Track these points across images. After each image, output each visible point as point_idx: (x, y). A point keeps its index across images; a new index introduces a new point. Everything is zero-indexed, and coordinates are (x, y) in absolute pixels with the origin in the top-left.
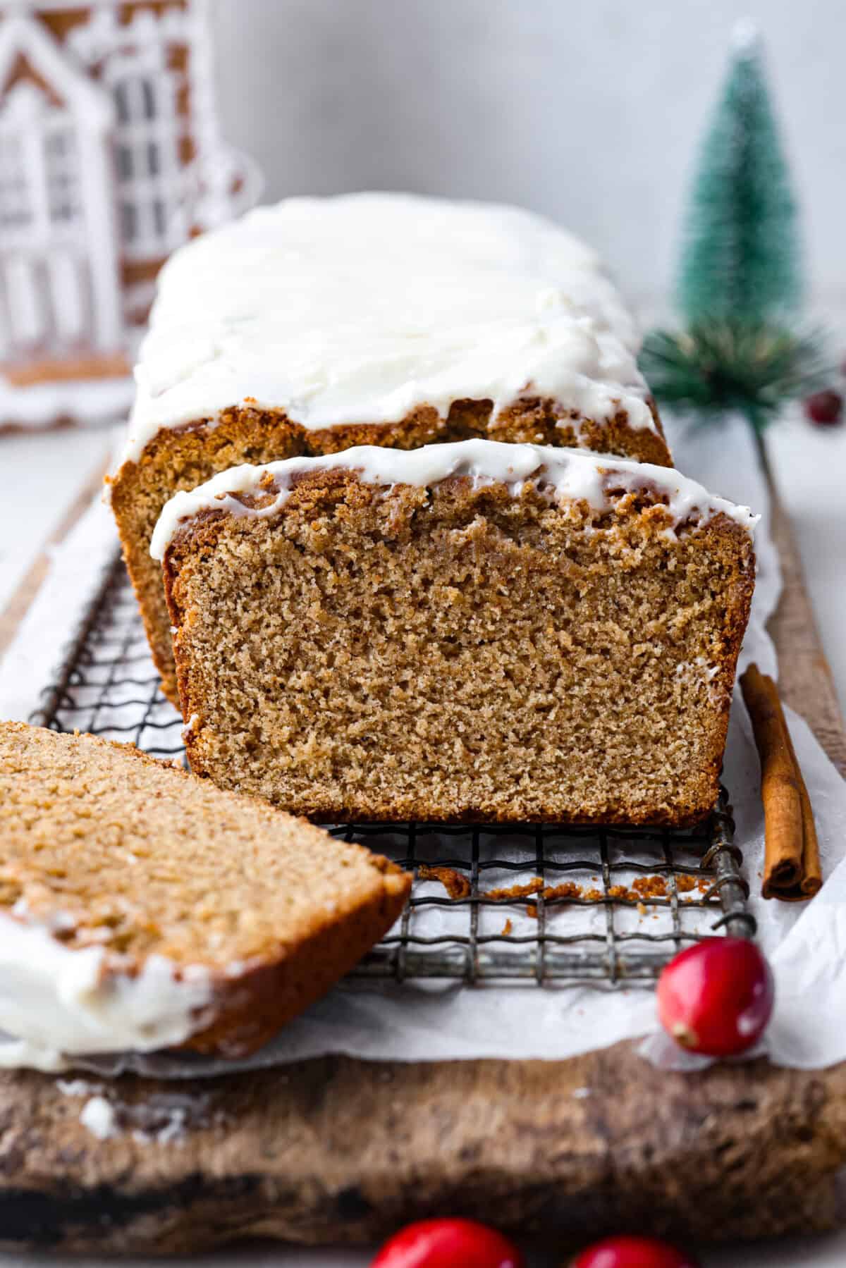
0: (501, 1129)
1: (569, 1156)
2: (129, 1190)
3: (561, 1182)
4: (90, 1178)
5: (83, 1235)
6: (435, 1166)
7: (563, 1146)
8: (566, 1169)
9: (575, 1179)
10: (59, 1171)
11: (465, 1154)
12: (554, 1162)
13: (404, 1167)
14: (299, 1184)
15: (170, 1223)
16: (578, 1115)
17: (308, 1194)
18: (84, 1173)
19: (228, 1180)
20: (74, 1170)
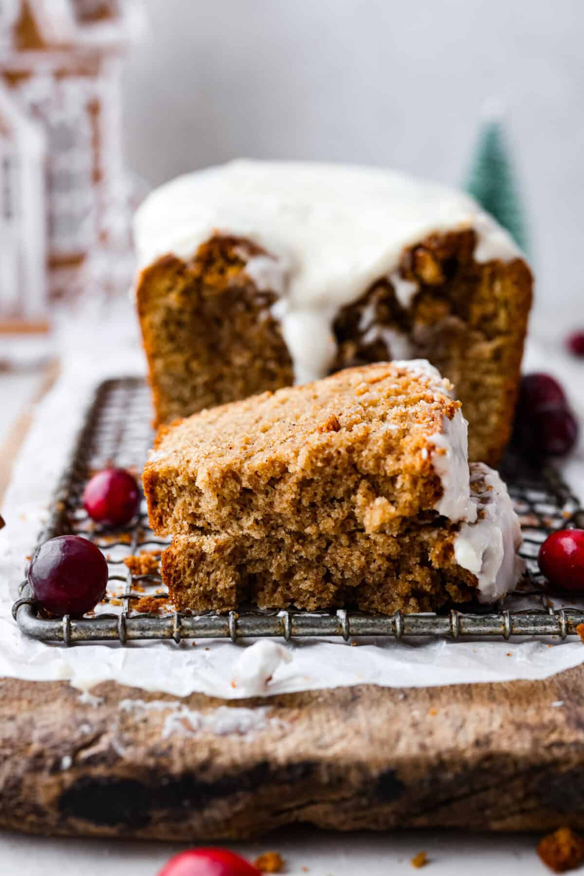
0: (502, 726)
1: (560, 744)
2: (208, 778)
3: (556, 763)
4: (177, 768)
5: (165, 819)
6: (455, 752)
7: (554, 737)
8: (557, 752)
9: (567, 761)
10: (151, 762)
11: (477, 743)
12: (549, 747)
13: (432, 753)
14: (348, 768)
15: (239, 807)
16: (560, 718)
17: (354, 777)
18: (172, 762)
19: (290, 766)
20: (164, 761)
